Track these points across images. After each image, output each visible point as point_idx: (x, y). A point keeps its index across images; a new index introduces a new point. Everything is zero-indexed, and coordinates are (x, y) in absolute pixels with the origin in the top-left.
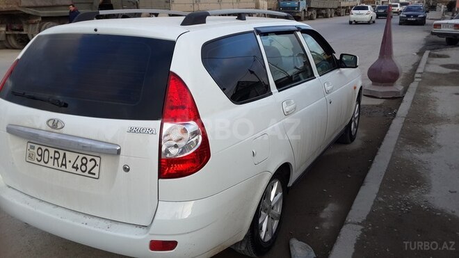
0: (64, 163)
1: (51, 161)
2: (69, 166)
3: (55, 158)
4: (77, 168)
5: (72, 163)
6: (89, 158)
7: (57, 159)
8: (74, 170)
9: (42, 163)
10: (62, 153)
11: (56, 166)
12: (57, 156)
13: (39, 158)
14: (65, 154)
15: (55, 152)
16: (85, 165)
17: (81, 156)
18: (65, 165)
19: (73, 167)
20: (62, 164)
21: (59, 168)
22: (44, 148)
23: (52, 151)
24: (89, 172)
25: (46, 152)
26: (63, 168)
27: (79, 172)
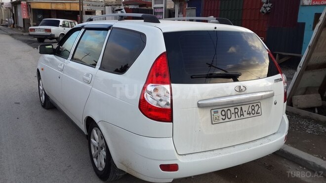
0: (242, 114)
1: (233, 116)
2: (245, 114)
3: (235, 113)
4: (250, 114)
5: (247, 112)
6: (255, 105)
7: (237, 113)
8: (248, 116)
9: (227, 120)
10: (239, 108)
11: (237, 118)
12: (236, 111)
13: (224, 117)
14: (241, 107)
15: (235, 109)
16: (254, 110)
17: (251, 105)
18: (243, 115)
19: (248, 114)
20: (241, 115)
21: (240, 118)
22: (226, 109)
23: (232, 109)
24: (257, 113)
25: (229, 112)
26: (242, 117)
27: (252, 115)
